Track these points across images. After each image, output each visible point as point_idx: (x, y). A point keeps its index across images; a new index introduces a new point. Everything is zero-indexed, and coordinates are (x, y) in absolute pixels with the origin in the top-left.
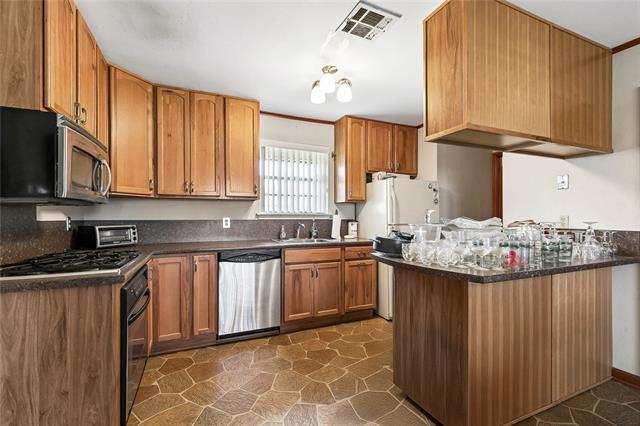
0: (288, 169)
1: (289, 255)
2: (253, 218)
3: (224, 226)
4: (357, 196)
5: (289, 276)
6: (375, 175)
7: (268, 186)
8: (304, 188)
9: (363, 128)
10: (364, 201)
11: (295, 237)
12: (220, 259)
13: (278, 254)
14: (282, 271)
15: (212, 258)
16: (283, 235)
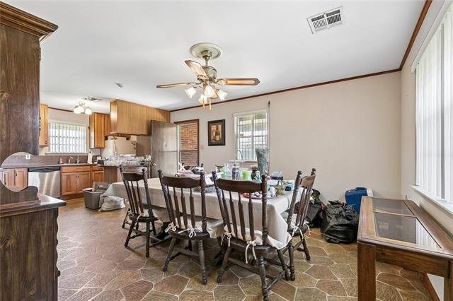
0: (64, 132)
1: (64, 169)
2: (44, 155)
3: (27, 158)
4: (100, 145)
5: (64, 177)
6: (109, 137)
7: (52, 141)
8: (72, 141)
9: (103, 118)
10: (104, 148)
11: (68, 163)
12: (28, 171)
13: (59, 169)
14: (61, 176)
15: (25, 170)
16: (61, 162)
